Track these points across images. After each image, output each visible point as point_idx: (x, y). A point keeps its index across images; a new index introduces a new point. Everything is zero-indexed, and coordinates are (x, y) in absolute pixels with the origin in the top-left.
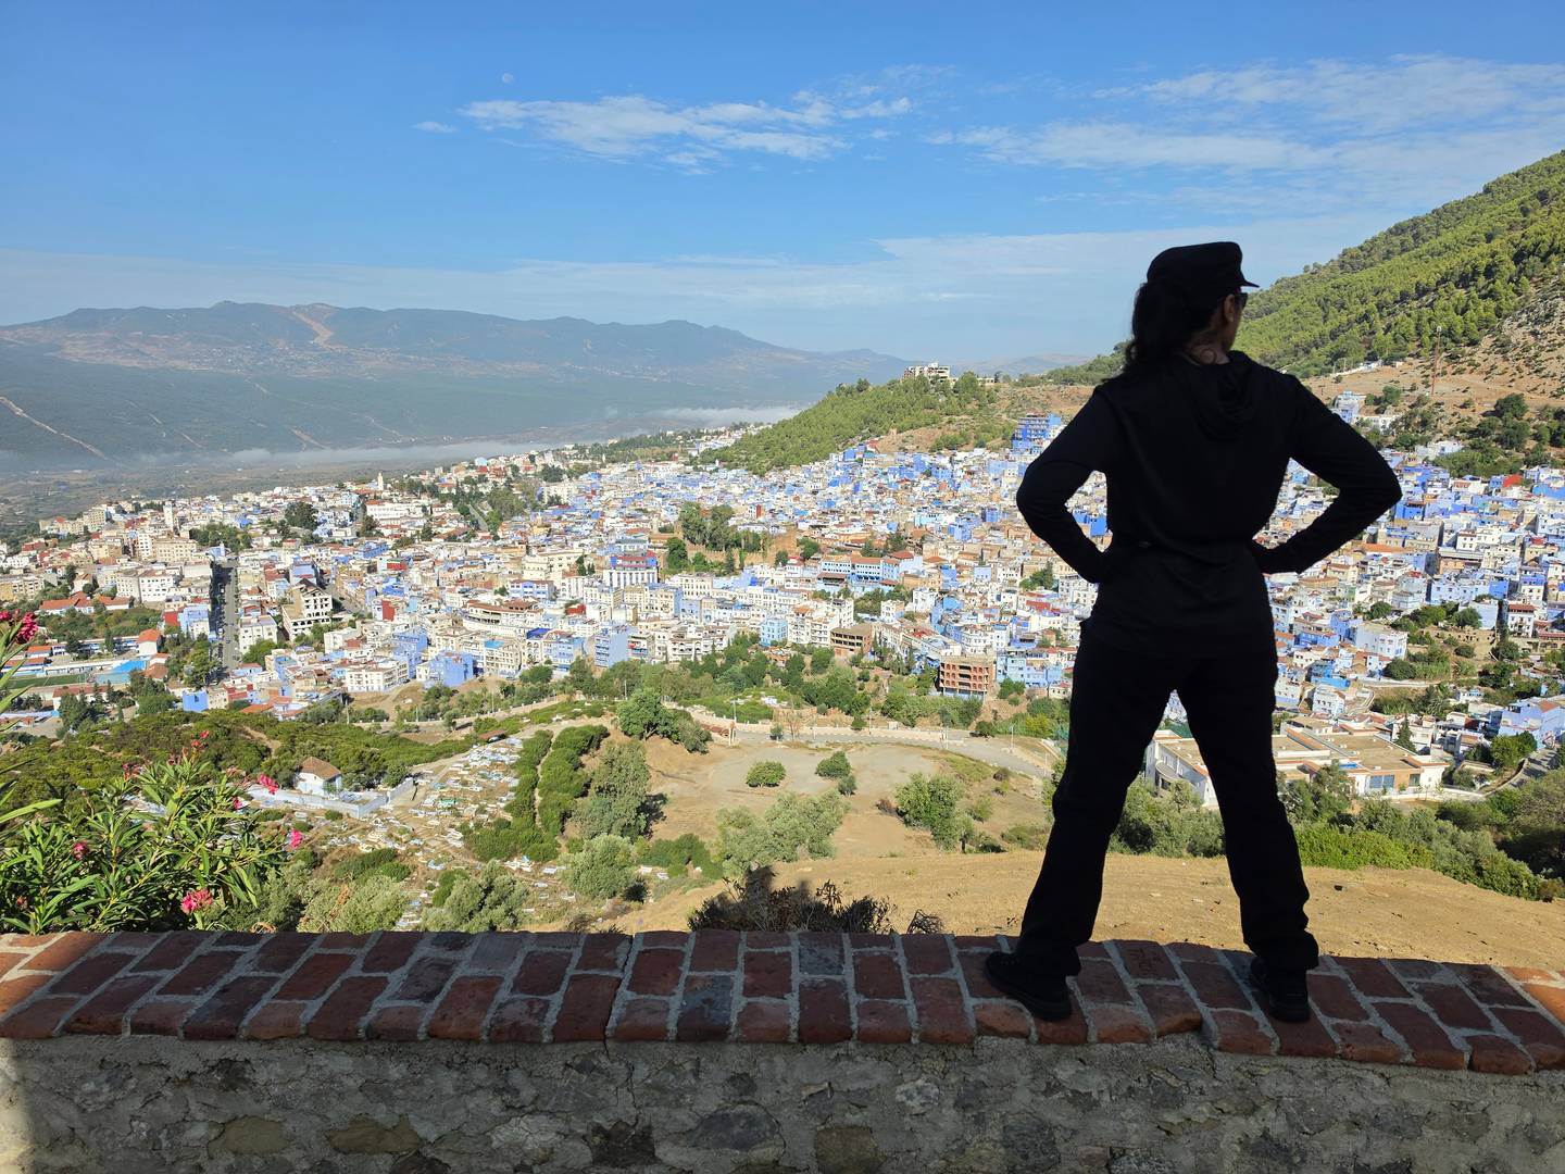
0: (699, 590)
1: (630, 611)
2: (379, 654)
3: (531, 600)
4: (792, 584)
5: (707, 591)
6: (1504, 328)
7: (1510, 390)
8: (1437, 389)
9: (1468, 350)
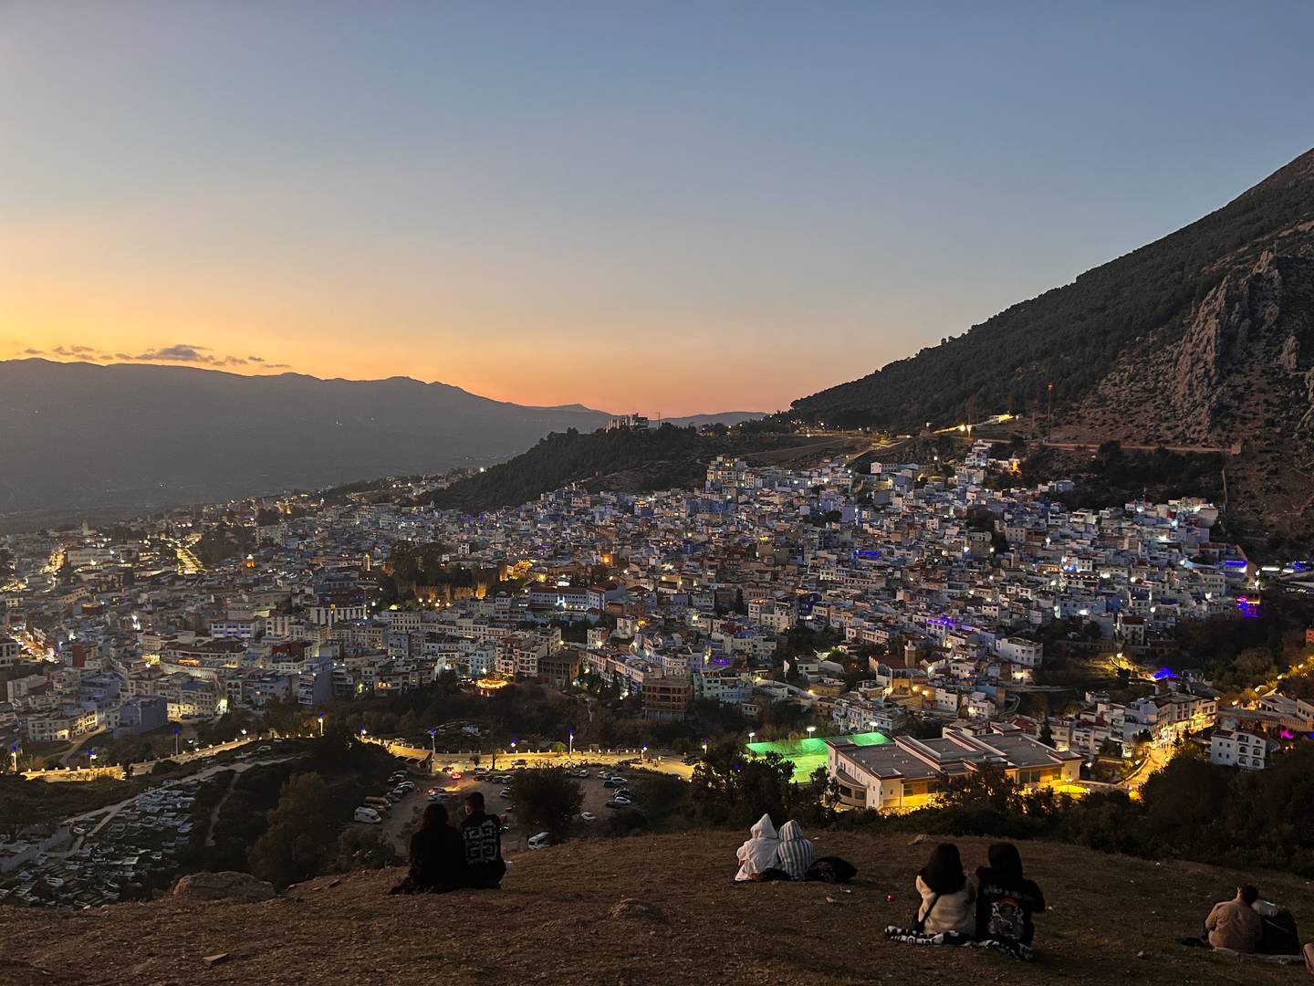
0: (408, 625)
1: (338, 647)
2: (67, 701)
3: (234, 639)
4: (501, 616)
5: (417, 625)
6: (1100, 387)
7: (1109, 437)
8: (1053, 437)
9: (1075, 405)
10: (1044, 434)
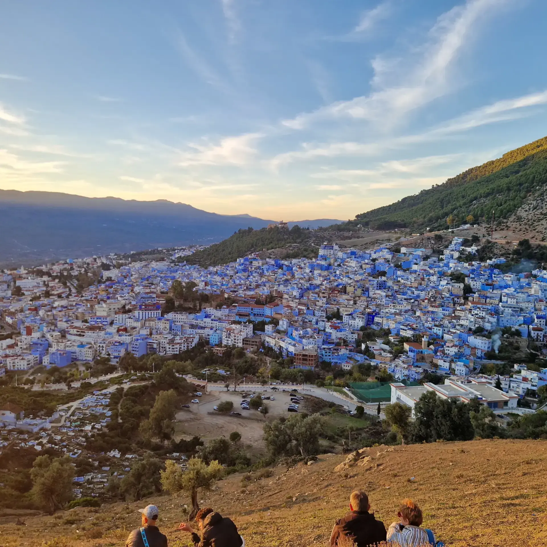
0: (181, 320)
3: (100, 325)
4: (224, 317)
5: (184, 320)
6: (518, 212)
7: (523, 238)
8: (493, 237)
9: (505, 221)
10: (489, 235)
